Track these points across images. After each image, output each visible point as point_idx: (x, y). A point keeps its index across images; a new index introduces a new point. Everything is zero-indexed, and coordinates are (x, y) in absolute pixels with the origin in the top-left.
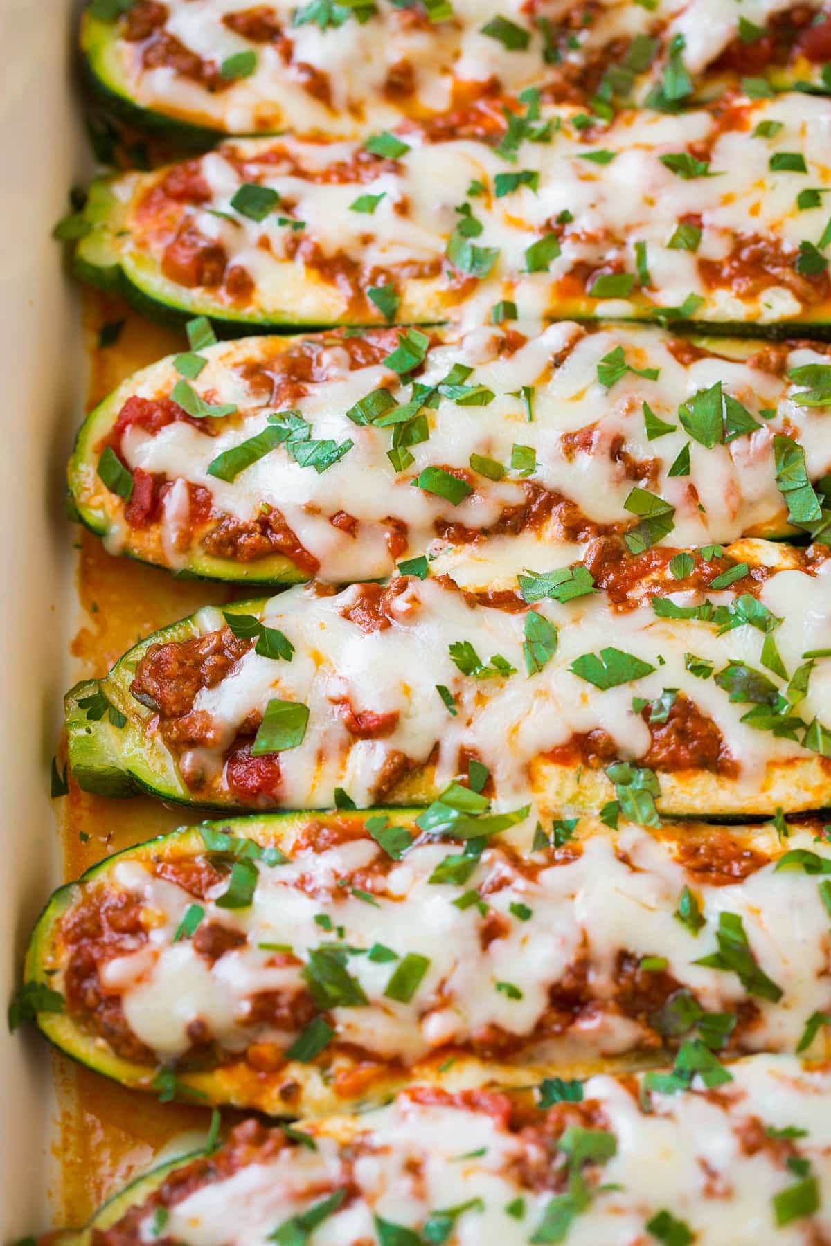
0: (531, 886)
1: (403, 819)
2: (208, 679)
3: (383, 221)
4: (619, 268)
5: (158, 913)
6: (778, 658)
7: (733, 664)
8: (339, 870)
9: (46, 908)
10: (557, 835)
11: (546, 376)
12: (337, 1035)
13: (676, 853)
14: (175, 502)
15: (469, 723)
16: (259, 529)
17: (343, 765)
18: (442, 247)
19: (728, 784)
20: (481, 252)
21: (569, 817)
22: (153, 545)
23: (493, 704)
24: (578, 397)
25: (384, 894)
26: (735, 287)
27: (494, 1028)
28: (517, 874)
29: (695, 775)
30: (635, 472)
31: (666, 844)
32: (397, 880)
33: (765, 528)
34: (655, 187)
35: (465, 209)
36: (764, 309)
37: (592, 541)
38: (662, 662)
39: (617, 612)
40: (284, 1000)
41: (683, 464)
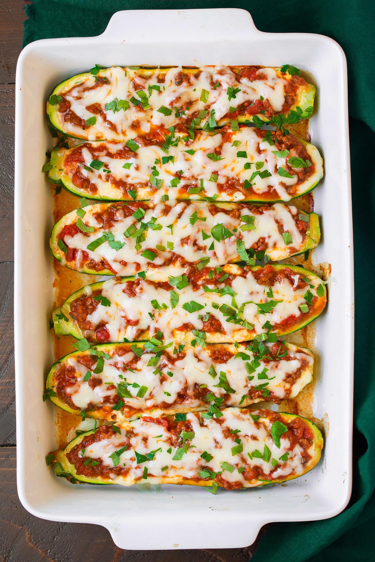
0: (173, 366)
1: (140, 345)
2: (89, 313)
3: (132, 171)
4: (196, 186)
5: (79, 373)
6: (236, 304)
7: (224, 304)
8: (124, 362)
9: (50, 369)
10: (180, 349)
11: (176, 221)
12: (125, 404)
13: (210, 354)
14: (79, 255)
15: (157, 322)
16: (101, 264)
17: (126, 332)
18: (148, 178)
19: (223, 336)
20: (159, 180)
21: (183, 344)
22: (73, 266)
23: (163, 316)
24: (185, 227)
25: (136, 369)
26: (227, 192)
27: (164, 402)
28: (169, 363)
29: (215, 333)
30: (200, 249)
31: (207, 351)
32: (139, 365)
33: (234, 260)
34: (206, 164)
35: (154, 168)
36: (235, 198)
37: (188, 268)
38: (206, 305)
39: (194, 291)
40: (111, 398)
41: (212, 247)
